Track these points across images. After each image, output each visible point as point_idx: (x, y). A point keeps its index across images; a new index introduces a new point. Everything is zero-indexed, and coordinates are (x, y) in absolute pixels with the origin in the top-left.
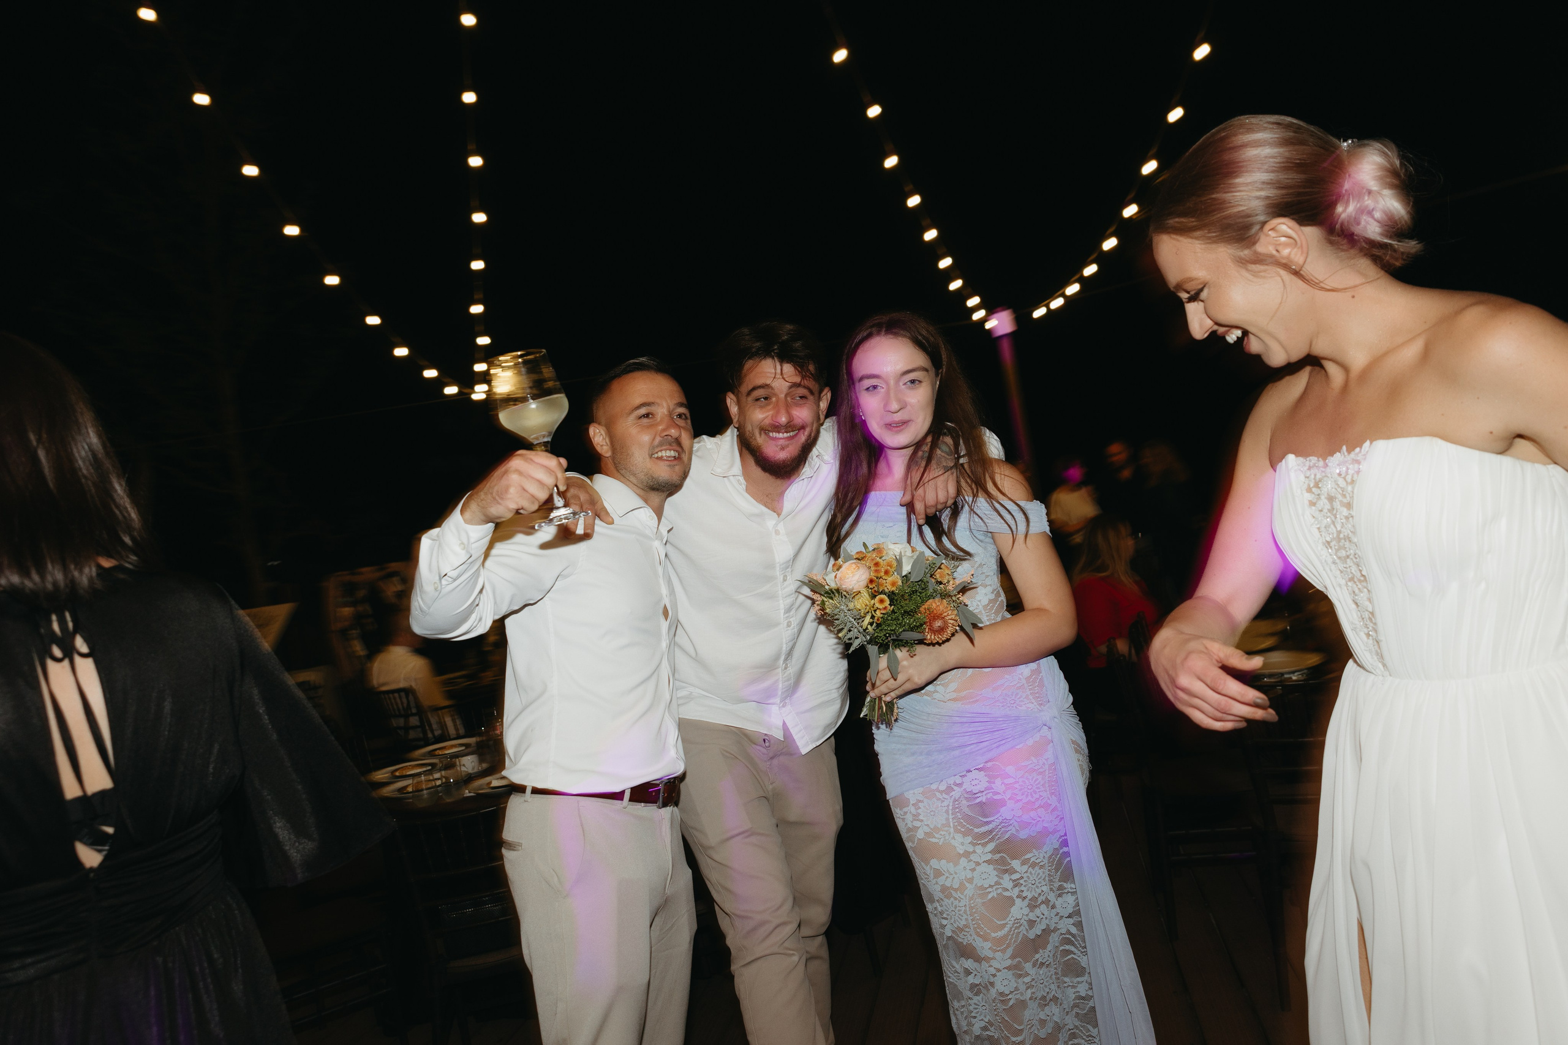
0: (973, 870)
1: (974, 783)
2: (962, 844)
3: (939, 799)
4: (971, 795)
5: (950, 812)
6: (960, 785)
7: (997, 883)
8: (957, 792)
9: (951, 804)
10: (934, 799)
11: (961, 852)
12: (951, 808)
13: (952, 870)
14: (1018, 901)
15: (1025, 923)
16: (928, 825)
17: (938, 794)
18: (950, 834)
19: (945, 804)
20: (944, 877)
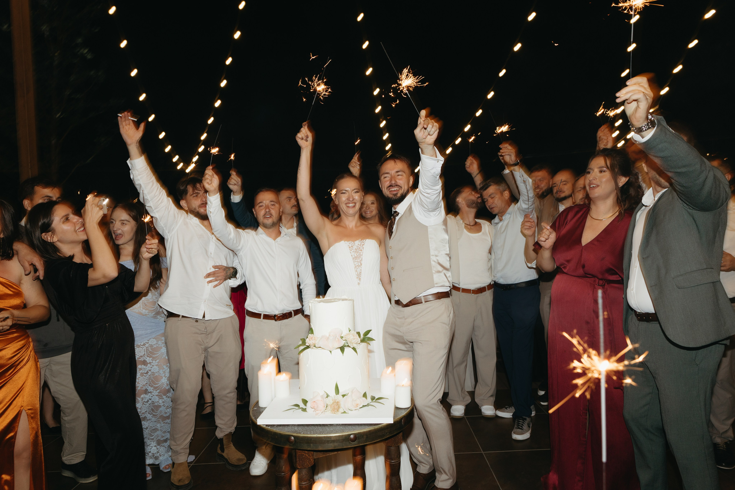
0: (151, 367)
1: (152, 342)
2: (149, 360)
3: (141, 348)
4: (151, 346)
5: (145, 351)
6: (148, 343)
7: (158, 372)
8: (147, 345)
9: (145, 349)
10: (140, 348)
11: (148, 362)
12: (145, 350)
13: (145, 368)
14: (164, 378)
15: (166, 384)
16: (138, 356)
17: (141, 346)
18: (145, 357)
19: (144, 349)
20: (142, 370)
